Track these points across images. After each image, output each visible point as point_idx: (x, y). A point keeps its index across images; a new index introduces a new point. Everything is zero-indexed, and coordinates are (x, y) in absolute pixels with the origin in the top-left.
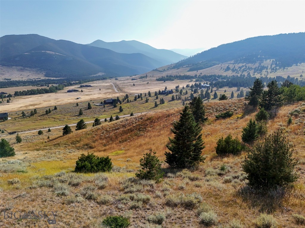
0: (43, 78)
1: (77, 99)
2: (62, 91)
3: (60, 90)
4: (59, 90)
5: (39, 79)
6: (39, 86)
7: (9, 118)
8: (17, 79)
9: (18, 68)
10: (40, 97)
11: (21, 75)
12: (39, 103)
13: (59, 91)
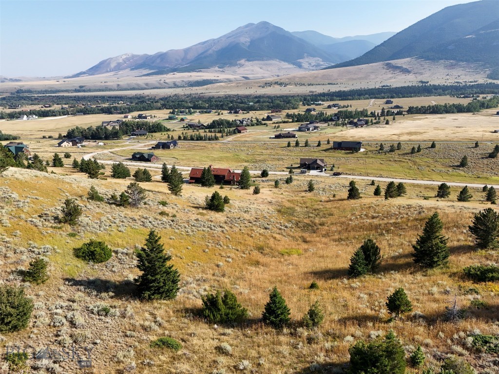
0: (481, 81)
1: (495, 132)
2: (490, 111)
3: (490, 107)
4: (487, 108)
5: (475, 82)
6: (460, 97)
7: (362, 150)
8: (436, 83)
9: (446, 63)
10: (438, 120)
11: (448, 75)
12: (423, 131)
13: (485, 111)
